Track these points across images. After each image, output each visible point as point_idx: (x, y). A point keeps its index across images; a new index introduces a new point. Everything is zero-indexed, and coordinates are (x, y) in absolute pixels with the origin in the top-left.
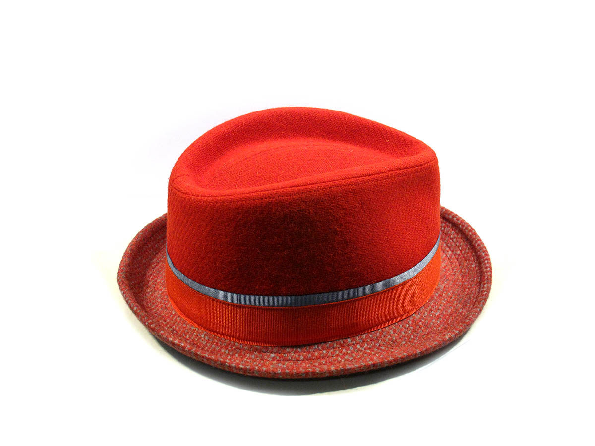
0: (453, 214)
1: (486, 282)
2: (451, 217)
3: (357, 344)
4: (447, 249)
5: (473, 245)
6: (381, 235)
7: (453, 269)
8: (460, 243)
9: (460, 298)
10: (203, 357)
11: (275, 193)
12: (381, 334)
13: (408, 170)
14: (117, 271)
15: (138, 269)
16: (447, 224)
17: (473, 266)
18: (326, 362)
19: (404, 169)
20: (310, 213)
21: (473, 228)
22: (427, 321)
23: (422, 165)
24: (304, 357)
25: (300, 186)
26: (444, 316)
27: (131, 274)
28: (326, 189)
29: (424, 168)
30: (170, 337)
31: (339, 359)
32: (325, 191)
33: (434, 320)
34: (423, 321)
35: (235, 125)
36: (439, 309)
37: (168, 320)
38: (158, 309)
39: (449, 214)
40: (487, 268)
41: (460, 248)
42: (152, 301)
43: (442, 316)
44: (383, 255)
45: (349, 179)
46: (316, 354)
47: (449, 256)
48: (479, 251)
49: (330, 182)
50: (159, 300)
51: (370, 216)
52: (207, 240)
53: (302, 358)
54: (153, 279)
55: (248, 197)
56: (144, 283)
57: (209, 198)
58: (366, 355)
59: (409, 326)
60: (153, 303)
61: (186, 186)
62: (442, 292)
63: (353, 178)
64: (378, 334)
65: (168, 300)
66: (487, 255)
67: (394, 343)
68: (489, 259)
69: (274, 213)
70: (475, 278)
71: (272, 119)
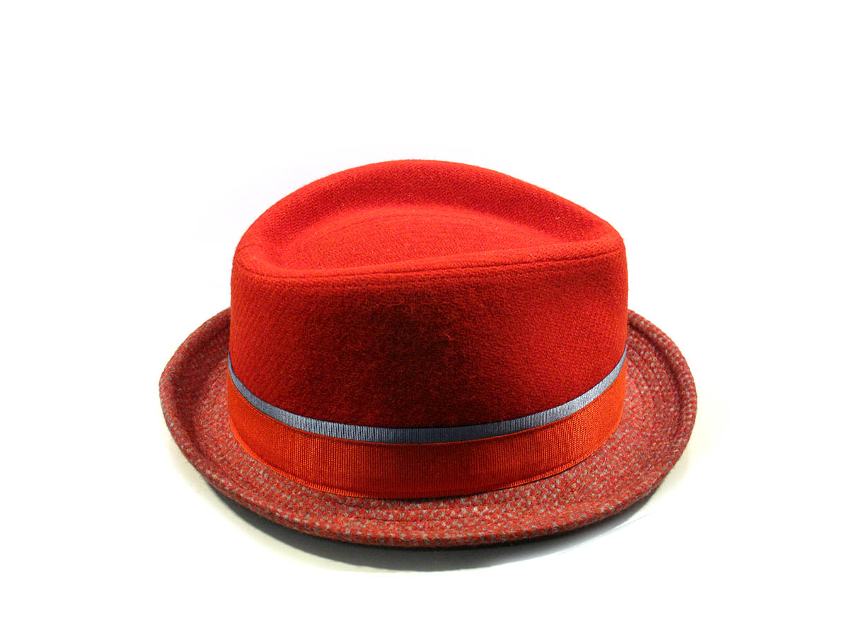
0: (659, 333)
1: (681, 435)
2: (655, 336)
3: (474, 506)
4: (643, 382)
5: (677, 380)
6: (516, 352)
7: (644, 412)
8: (661, 375)
9: (642, 454)
10: (247, 501)
11: (363, 278)
12: (512, 495)
13: (568, 262)
14: (163, 370)
15: (196, 371)
16: (650, 345)
17: (672, 409)
18: (424, 527)
19: (562, 259)
20: (410, 312)
21: (683, 354)
22: (584, 483)
23: (593, 256)
24: (395, 516)
25: (400, 272)
26: (612, 478)
27: (182, 377)
28: (435, 279)
29: (596, 260)
30: (209, 469)
31: (444, 524)
32: (434, 282)
33: (595, 483)
34: (578, 481)
35: (342, 180)
36: (606, 468)
37: (221, 446)
38: (211, 430)
39: (653, 332)
40: (688, 414)
41: (660, 383)
42: (206, 417)
43: (608, 478)
44: (517, 381)
45: (472, 267)
46: (413, 513)
47: (642, 392)
48: (684, 389)
49: (444, 269)
50: (216, 417)
51: (500, 324)
52: (270, 338)
53: (391, 516)
54: (216, 386)
55: (326, 281)
56: (201, 391)
57: (276, 279)
58: (483, 523)
59: (556, 487)
60: (208, 420)
61: (252, 260)
62: (618, 444)
63: (479, 266)
64: (507, 495)
65: (228, 418)
66: (694, 395)
67: (528, 510)
68: (694, 402)
69: (359, 307)
70: (670, 428)
71: (396, 175)
